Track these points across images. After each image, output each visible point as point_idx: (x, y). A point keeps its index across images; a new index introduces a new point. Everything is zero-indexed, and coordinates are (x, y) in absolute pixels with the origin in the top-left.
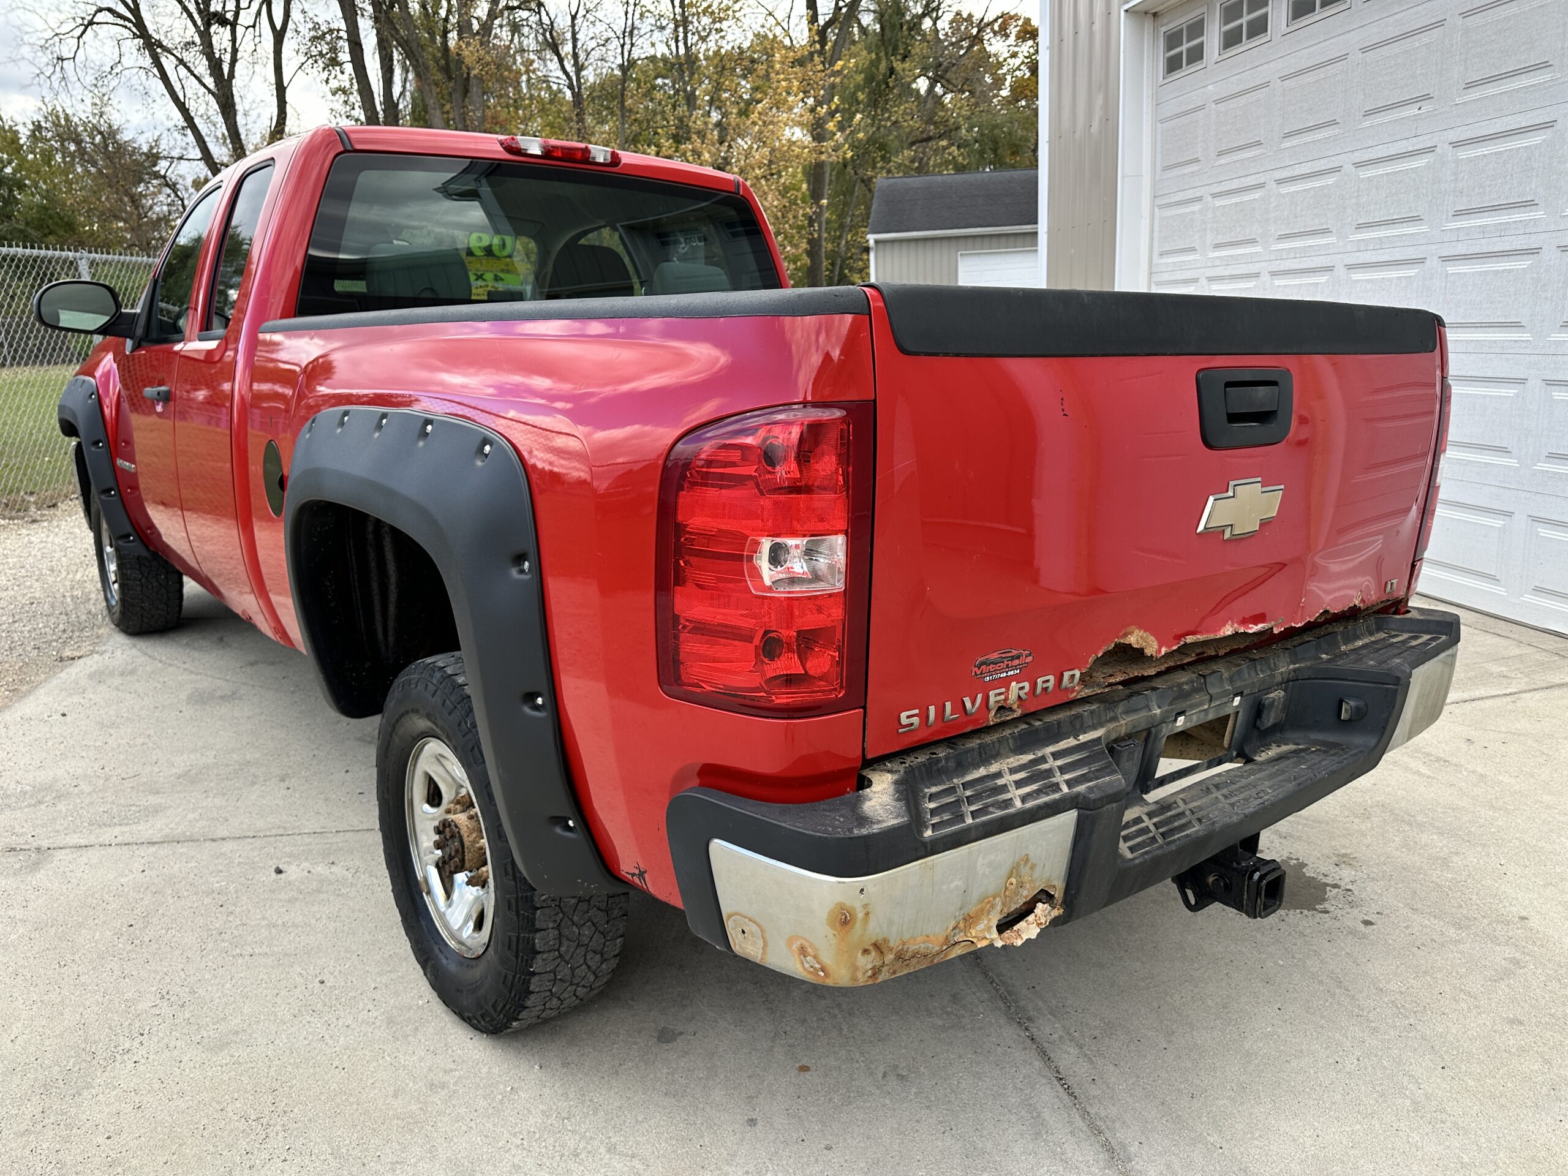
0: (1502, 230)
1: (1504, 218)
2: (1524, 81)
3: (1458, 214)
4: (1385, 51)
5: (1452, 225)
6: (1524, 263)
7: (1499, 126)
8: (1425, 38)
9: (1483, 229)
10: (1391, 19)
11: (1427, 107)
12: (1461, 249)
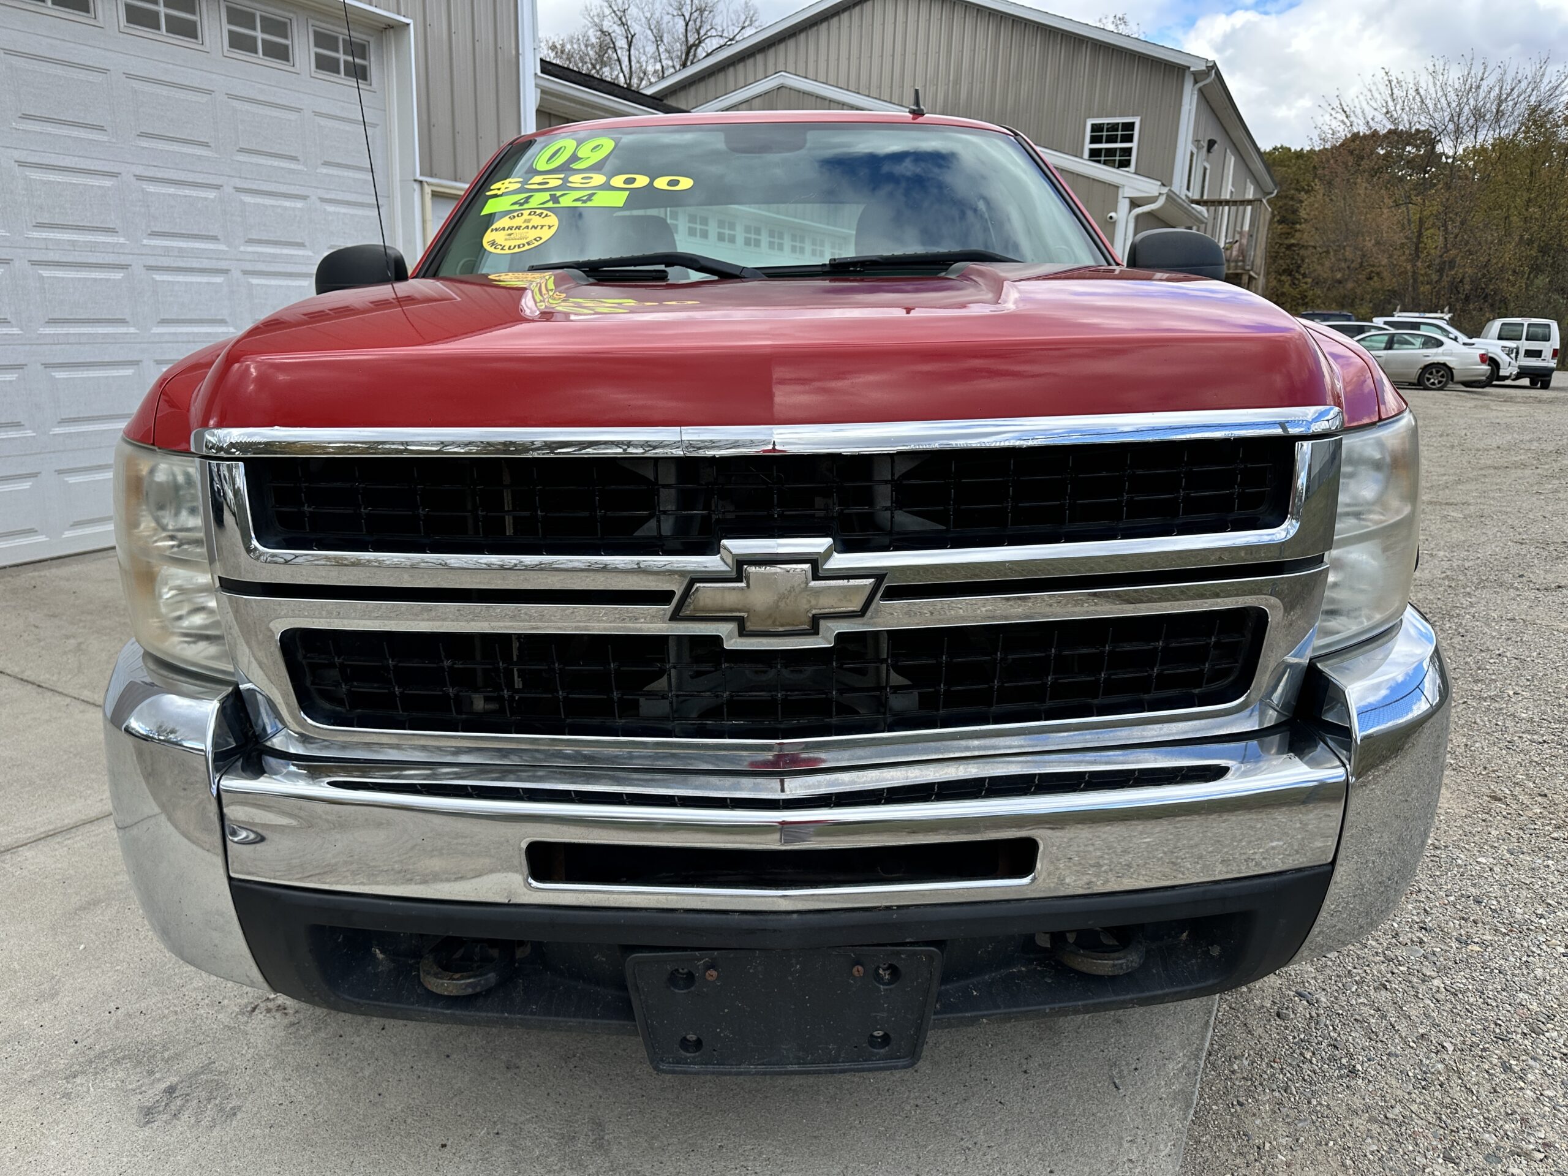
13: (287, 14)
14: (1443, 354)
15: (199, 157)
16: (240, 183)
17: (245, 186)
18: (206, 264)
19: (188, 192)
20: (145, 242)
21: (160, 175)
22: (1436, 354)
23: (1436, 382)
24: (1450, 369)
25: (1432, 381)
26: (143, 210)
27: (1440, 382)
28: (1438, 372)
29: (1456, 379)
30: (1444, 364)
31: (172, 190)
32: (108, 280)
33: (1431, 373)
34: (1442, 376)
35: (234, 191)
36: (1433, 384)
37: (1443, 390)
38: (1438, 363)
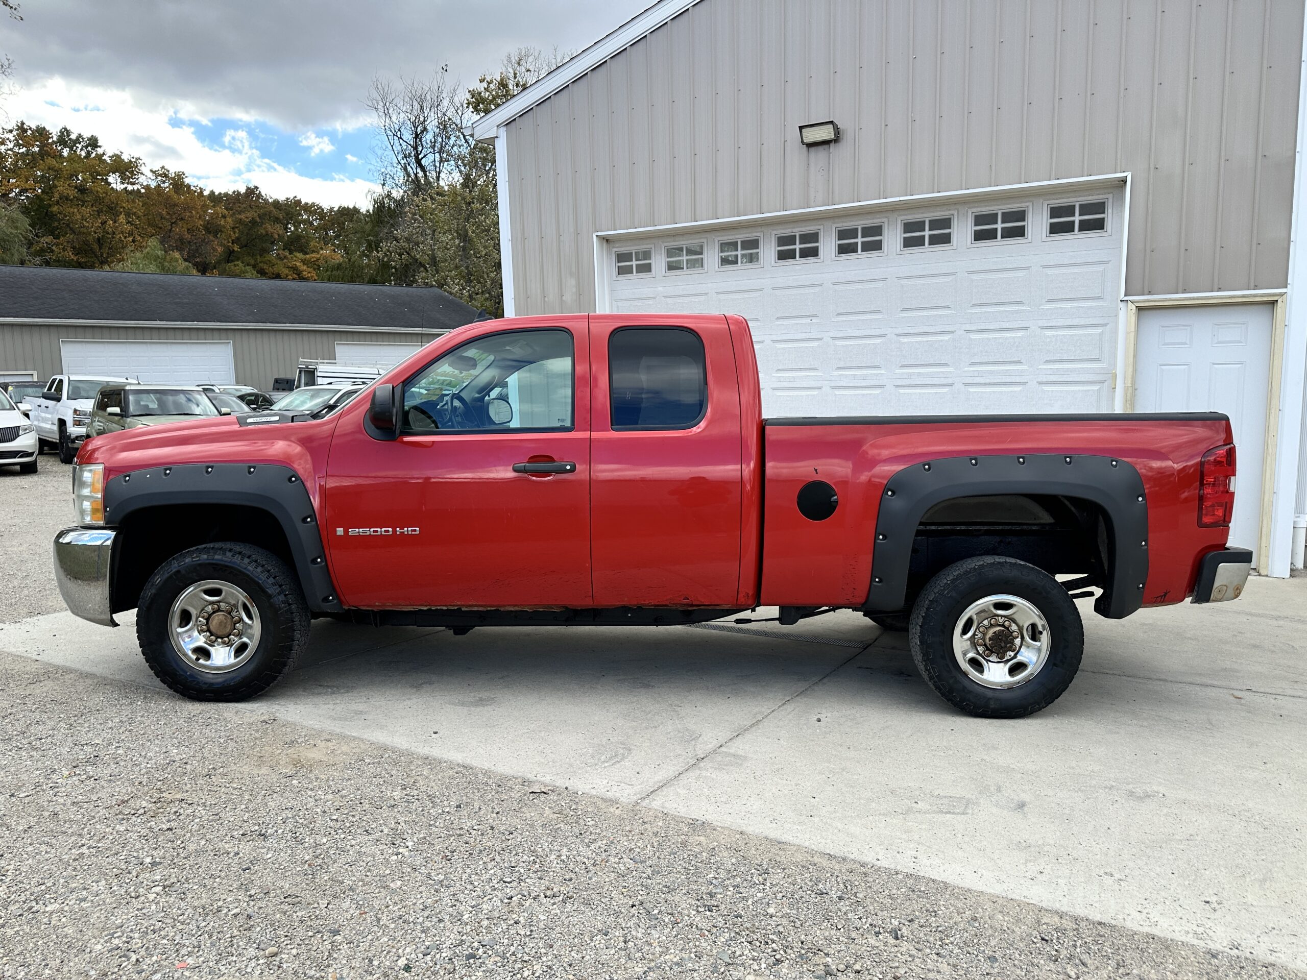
0: (864, 377)
1: (865, 372)
2: (868, 317)
3: (839, 368)
4: (787, 292)
5: (836, 373)
6: (877, 391)
7: (857, 333)
8: (811, 290)
9: (854, 376)
10: (791, 278)
11: (815, 320)
12: (842, 384)
13: (1023, 205)
15: (940, 316)
16: (968, 327)
17: (973, 328)
18: (936, 381)
19: (930, 338)
20: (897, 371)
21: (911, 331)
26: (898, 353)
31: (919, 339)
32: (870, 394)
35: (965, 333)
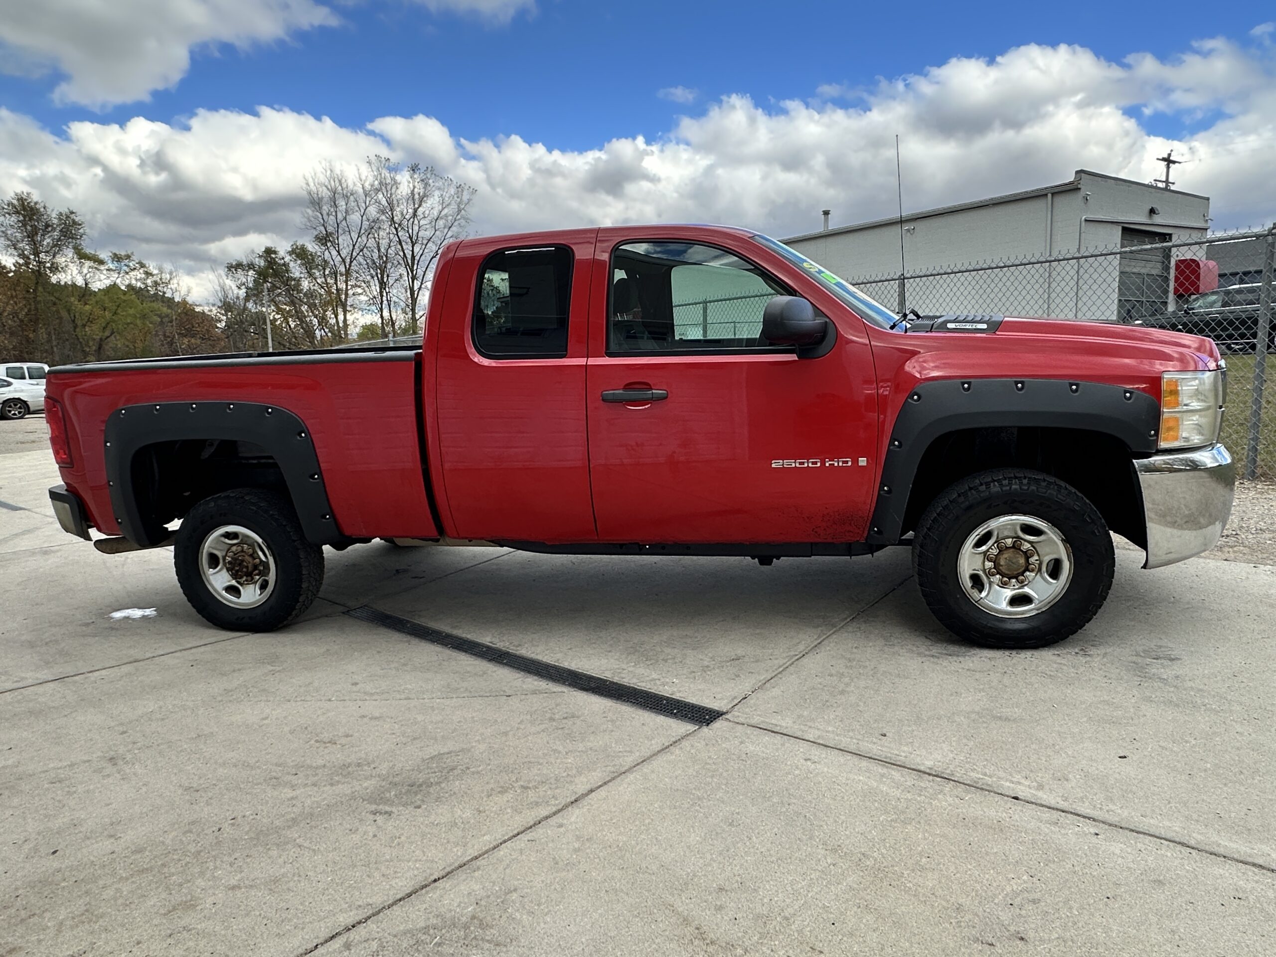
14: (16, 391)
22: (10, 392)
23: (17, 412)
24: (25, 402)
25: (13, 412)
27: (20, 413)
28: (15, 405)
29: (32, 409)
30: (19, 399)
33: (10, 407)
34: (20, 408)
36: (14, 414)
37: (23, 418)
38: (14, 398)
